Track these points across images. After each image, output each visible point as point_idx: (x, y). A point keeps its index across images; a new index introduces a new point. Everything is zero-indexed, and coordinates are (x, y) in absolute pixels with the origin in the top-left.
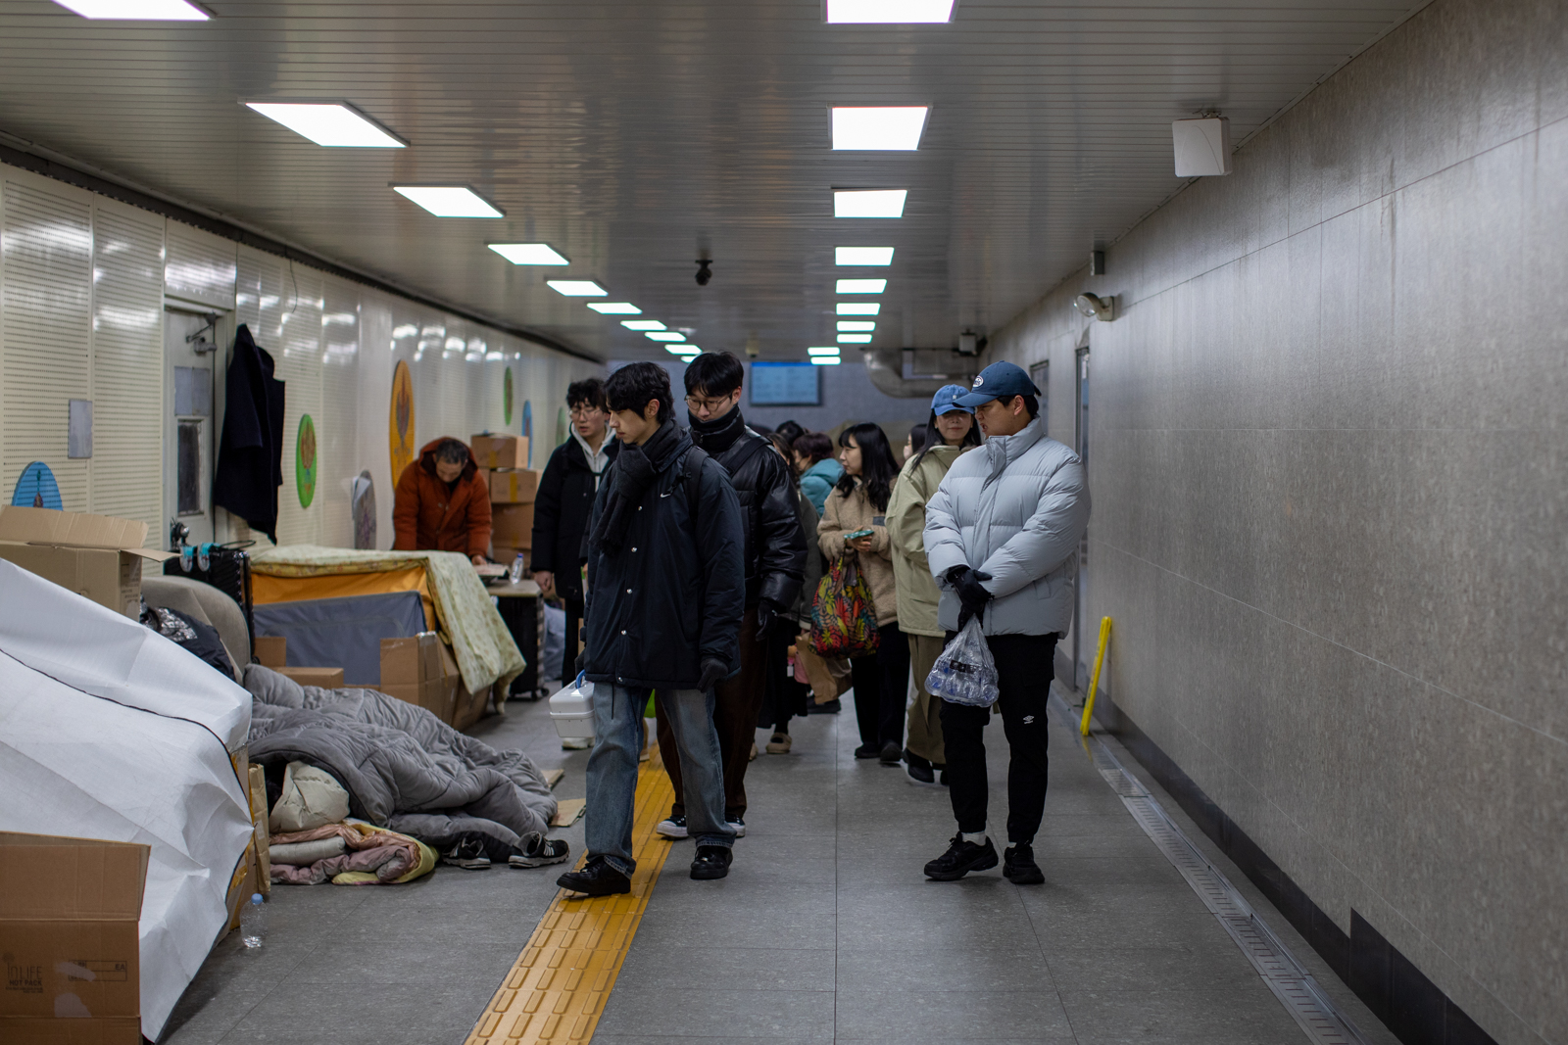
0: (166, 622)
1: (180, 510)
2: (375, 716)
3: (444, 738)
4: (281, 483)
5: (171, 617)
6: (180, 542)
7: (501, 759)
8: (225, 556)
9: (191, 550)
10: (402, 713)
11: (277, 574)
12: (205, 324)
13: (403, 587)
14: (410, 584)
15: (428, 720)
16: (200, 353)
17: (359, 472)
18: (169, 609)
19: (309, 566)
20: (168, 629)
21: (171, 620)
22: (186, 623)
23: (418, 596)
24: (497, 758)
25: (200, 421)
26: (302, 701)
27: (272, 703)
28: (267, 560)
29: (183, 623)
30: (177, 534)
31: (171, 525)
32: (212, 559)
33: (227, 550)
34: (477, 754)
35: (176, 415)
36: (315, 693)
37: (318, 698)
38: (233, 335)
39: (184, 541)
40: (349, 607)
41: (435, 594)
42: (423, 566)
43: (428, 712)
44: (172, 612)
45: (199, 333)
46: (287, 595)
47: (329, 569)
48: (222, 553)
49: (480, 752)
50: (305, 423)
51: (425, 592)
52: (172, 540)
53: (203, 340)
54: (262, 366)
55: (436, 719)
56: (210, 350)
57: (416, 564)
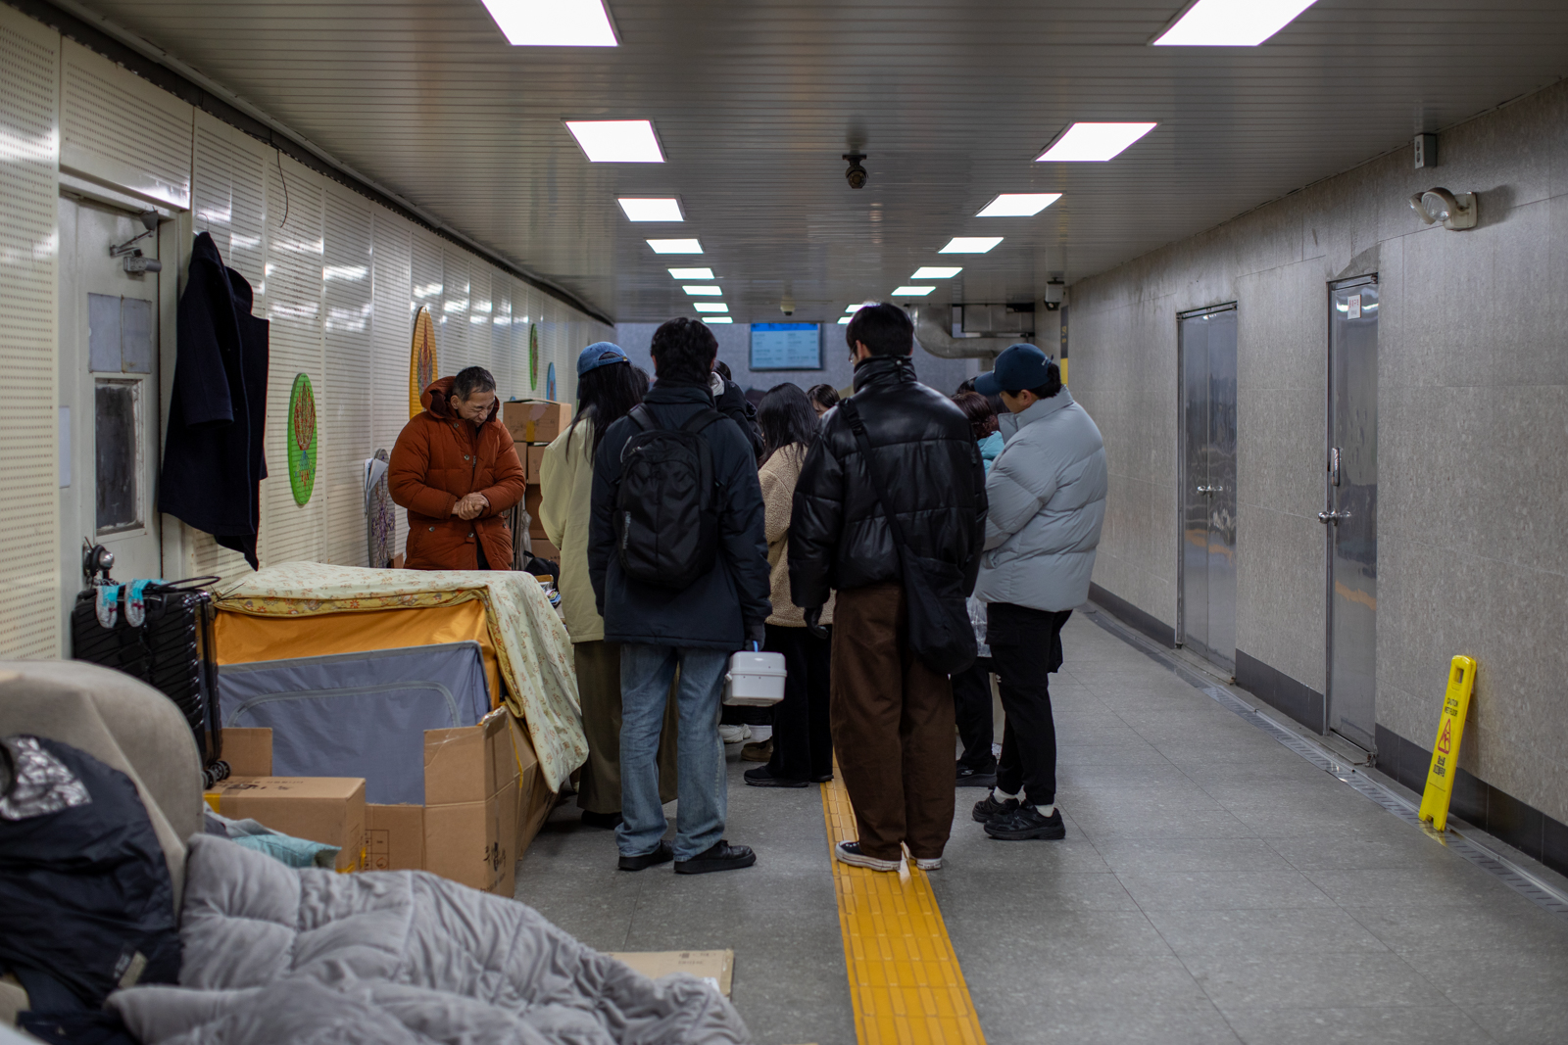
0: (28, 769)
1: (99, 524)
2: (437, 940)
3: (560, 962)
4: (265, 475)
5: (39, 759)
6: (99, 576)
7: (672, 1005)
8: (171, 603)
9: (114, 590)
10: (484, 922)
11: (258, 614)
12: (142, 228)
13: (452, 634)
14: (461, 629)
15: (531, 929)
16: (134, 274)
17: (373, 451)
18: (38, 739)
19: (308, 601)
20: (32, 786)
21: (39, 767)
22: (70, 769)
23: (476, 648)
24: (664, 1003)
25: (136, 381)
26: (296, 905)
27: (239, 913)
28: (243, 592)
29: (63, 771)
30: (94, 564)
31: (84, 548)
32: (149, 606)
33: (174, 590)
34: (624, 993)
35: (91, 371)
36: (321, 884)
37: (327, 898)
38: (188, 248)
39: (106, 575)
40: (369, 666)
41: (499, 642)
42: (479, 599)
43: (531, 912)
44: (46, 745)
45: (130, 242)
46: (274, 647)
47: (338, 604)
48: (166, 596)
49: (630, 989)
50: (300, 384)
51: (485, 643)
52: (85, 573)
53: (138, 253)
54: (233, 296)
55: (544, 925)
56: (150, 269)
57: (471, 596)
